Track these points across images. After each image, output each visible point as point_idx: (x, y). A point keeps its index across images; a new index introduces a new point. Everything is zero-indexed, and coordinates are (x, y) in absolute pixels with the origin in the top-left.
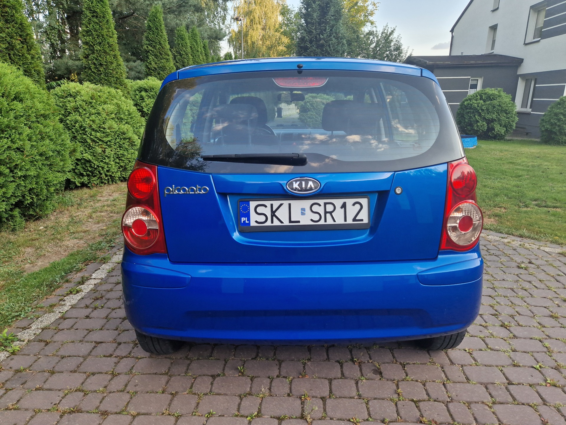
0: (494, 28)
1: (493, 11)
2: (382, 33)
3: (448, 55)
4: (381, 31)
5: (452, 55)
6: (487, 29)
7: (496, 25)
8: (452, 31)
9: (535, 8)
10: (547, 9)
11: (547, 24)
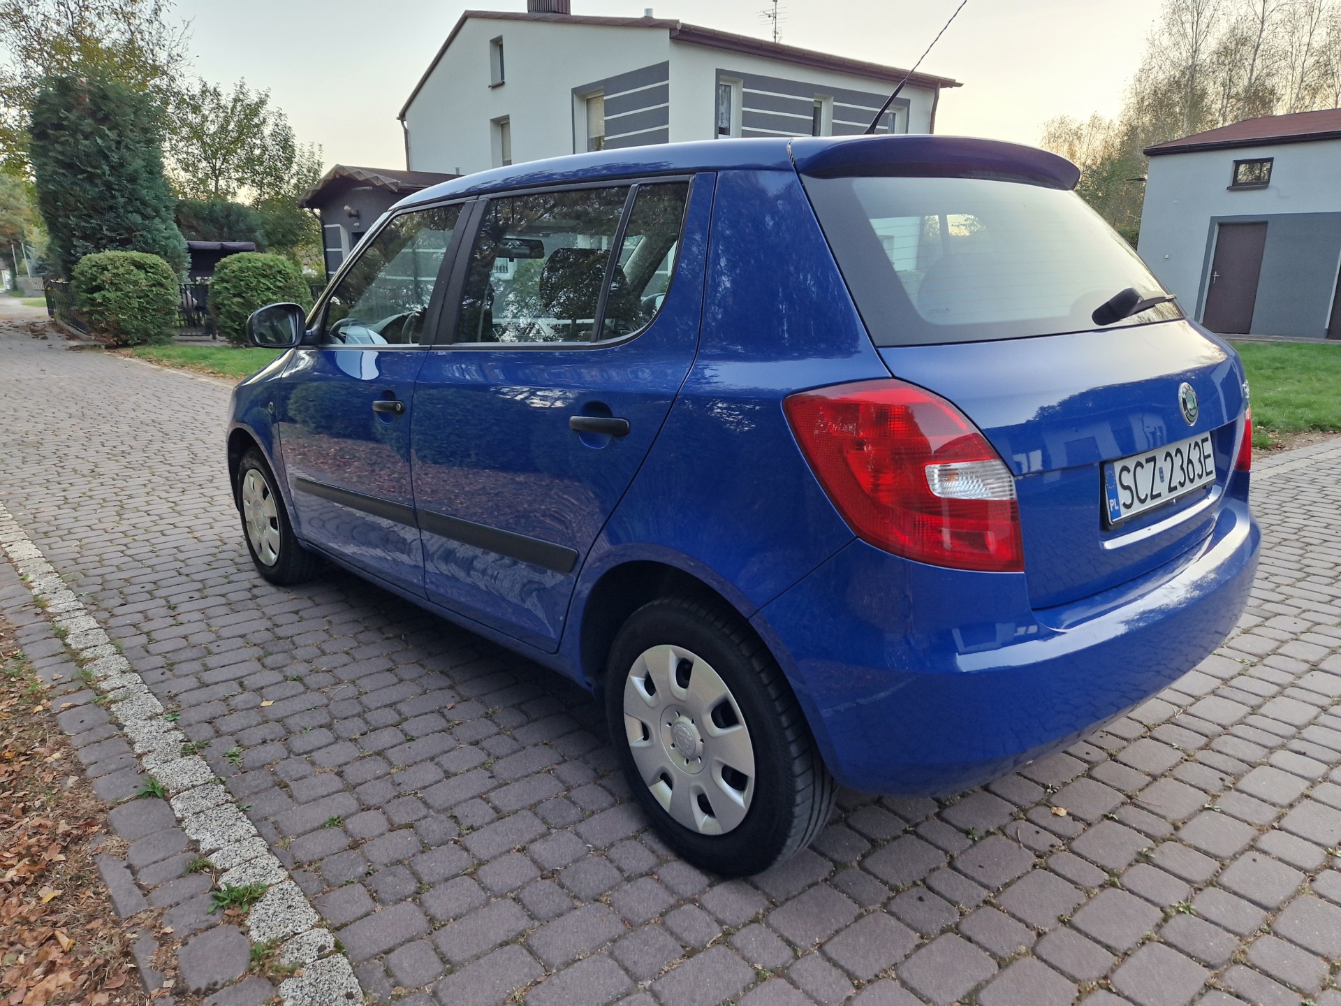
0: (501, 124)
1: (494, 87)
2: (236, 100)
3: (404, 168)
4: (233, 96)
5: (415, 169)
6: (488, 124)
7: (507, 118)
8: (402, 117)
9: (584, 95)
10: (605, 98)
11: (611, 127)
